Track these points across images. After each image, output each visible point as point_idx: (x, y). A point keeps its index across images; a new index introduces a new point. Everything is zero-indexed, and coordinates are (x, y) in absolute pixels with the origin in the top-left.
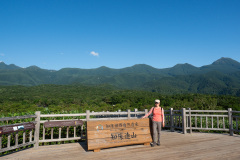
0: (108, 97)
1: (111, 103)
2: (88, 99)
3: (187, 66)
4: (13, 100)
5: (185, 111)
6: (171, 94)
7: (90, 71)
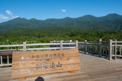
0: (70, 33)
1: (71, 36)
2: (59, 34)
3: (115, 15)
4: (25, 35)
5: (111, 41)
6: (104, 31)
7: (61, 20)
